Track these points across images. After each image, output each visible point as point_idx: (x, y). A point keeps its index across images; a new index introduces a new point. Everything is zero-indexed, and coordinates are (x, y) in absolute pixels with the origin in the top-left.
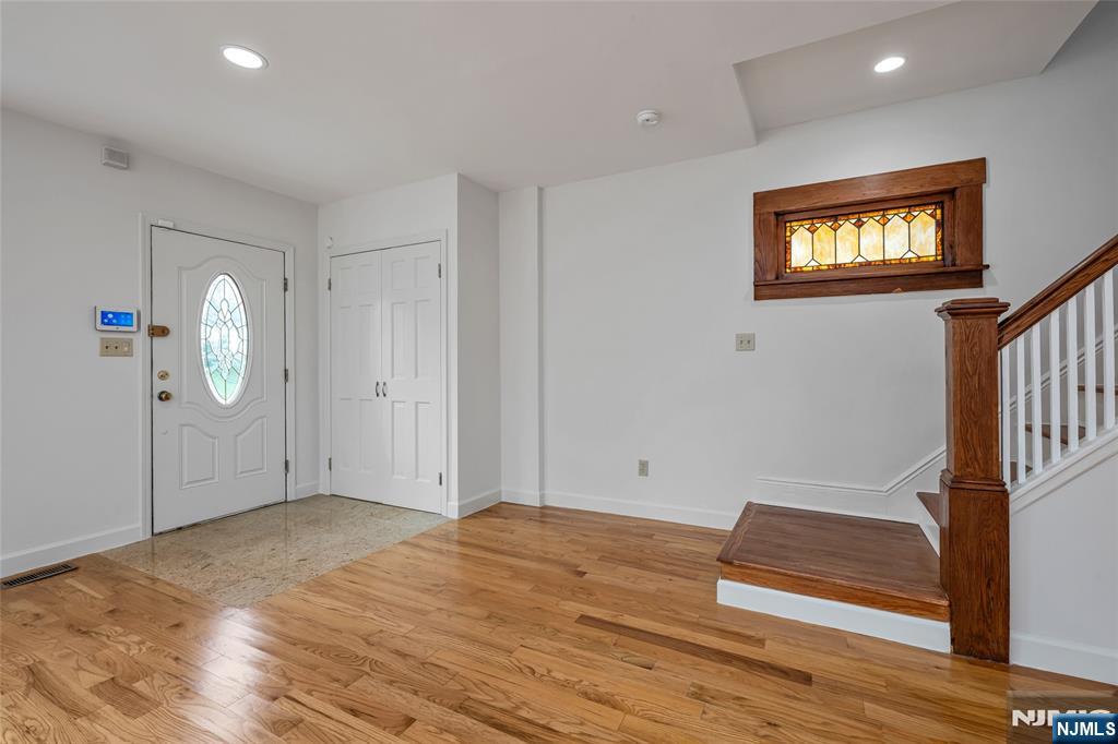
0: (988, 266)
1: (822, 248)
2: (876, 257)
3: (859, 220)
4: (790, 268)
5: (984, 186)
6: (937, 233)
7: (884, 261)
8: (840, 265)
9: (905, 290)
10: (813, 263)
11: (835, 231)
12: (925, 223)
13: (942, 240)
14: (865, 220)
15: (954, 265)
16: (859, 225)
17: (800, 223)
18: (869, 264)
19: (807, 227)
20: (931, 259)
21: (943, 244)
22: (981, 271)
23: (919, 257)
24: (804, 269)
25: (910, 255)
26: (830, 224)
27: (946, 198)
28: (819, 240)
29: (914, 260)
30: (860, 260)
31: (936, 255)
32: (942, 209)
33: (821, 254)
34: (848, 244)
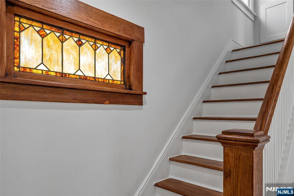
0: (145, 93)
1: (51, 55)
2: (90, 74)
3: (79, 40)
4: (19, 67)
5: (144, 44)
6: (121, 66)
7: (95, 78)
8: (66, 74)
9: (111, 103)
10: (42, 67)
11: (62, 42)
12: (116, 57)
13: (124, 71)
14: (84, 41)
15: (131, 89)
16: (80, 44)
17: (30, 22)
18: (85, 78)
19: (37, 29)
20: (119, 83)
21: (124, 74)
22: (142, 95)
23: (113, 80)
24: (34, 71)
25: (108, 77)
26: (58, 34)
27: (126, 44)
28: (49, 47)
29: (111, 82)
30: (79, 73)
31: (121, 81)
32: (124, 51)
33: (50, 59)
34: (71, 58)
